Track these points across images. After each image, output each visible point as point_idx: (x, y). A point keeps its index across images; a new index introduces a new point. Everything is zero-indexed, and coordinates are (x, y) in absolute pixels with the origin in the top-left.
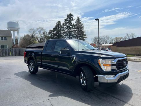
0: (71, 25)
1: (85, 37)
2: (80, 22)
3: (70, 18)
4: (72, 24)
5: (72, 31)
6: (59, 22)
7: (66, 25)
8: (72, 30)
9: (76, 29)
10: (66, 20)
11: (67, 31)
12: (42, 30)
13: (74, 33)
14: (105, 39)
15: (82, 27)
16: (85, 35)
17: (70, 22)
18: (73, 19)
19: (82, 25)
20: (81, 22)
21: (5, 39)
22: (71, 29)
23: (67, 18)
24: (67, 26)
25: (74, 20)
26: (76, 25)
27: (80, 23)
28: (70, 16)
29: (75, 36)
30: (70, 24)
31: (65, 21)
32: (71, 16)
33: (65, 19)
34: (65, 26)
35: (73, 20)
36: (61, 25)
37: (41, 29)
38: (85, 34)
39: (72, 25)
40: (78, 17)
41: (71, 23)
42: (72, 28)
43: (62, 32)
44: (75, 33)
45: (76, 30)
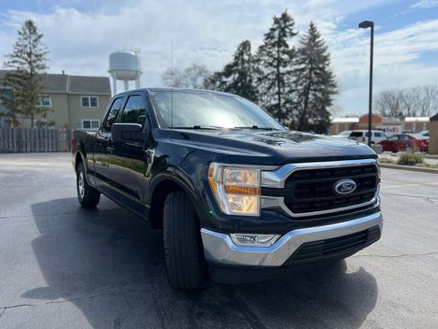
0: (284, 52)
1: (335, 90)
2: (317, 40)
3: (283, 30)
4: (290, 48)
5: (289, 73)
6: (246, 46)
7: (269, 54)
8: (288, 68)
9: (303, 66)
10: (269, 36)
11: (273, 73)
12: (200, 74)
13: (294, 79)
14: (422, 97)
15: (325, 59)
16: (334, 86)
17: (281, 43)
18: (294, 31)
19: (324, 50)
20: (320, 39)
21: (94, 104)
22: (285, 66)
23: (273, 30)
24: (272, 56)
25: (295, 34)
26: (303, 52)
27: (317, 45)
28: (283, 23)
29: (299, 87)
30: (282, 48)
31: (267, 39)
32: (285, 22)
33: (268, 31)
34: (266, 58)
35: (293, 35)
36: (250, 55)
37: (197, 71)
38: (335, 80)
39: (288, 53)
40: (312, 25)
41: (287, 46)
42: (289, 62)
43: (255, 76)
44: (299, 79)
45: (303, 70)
